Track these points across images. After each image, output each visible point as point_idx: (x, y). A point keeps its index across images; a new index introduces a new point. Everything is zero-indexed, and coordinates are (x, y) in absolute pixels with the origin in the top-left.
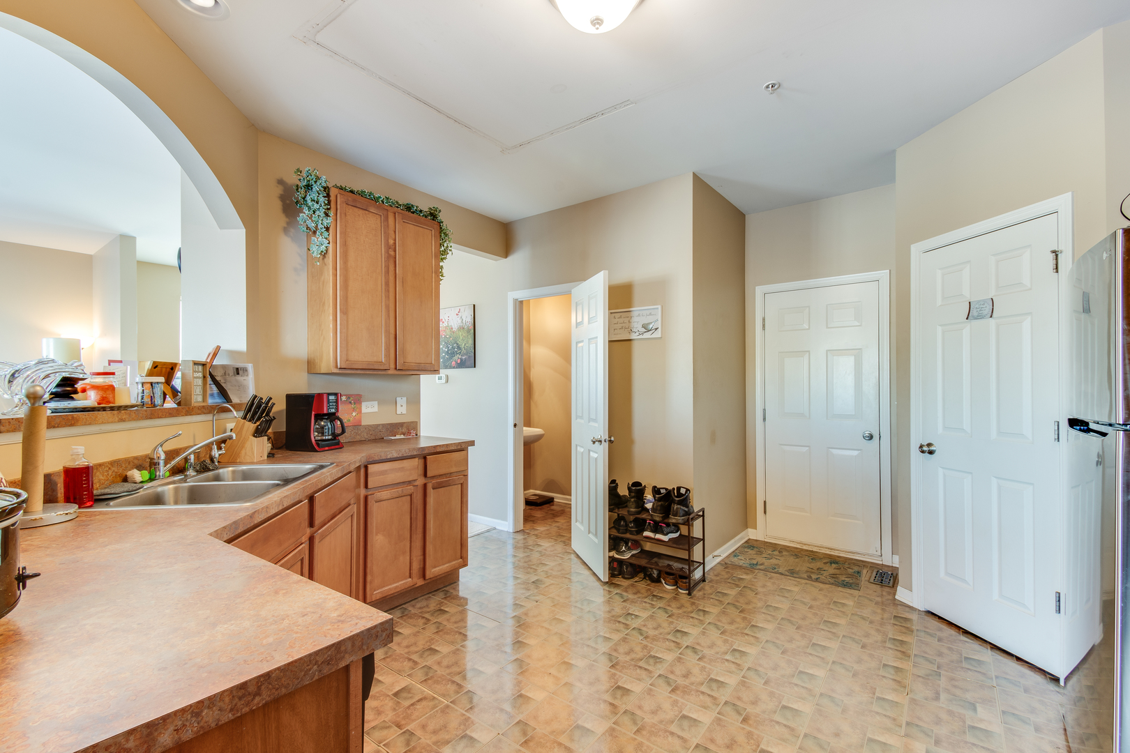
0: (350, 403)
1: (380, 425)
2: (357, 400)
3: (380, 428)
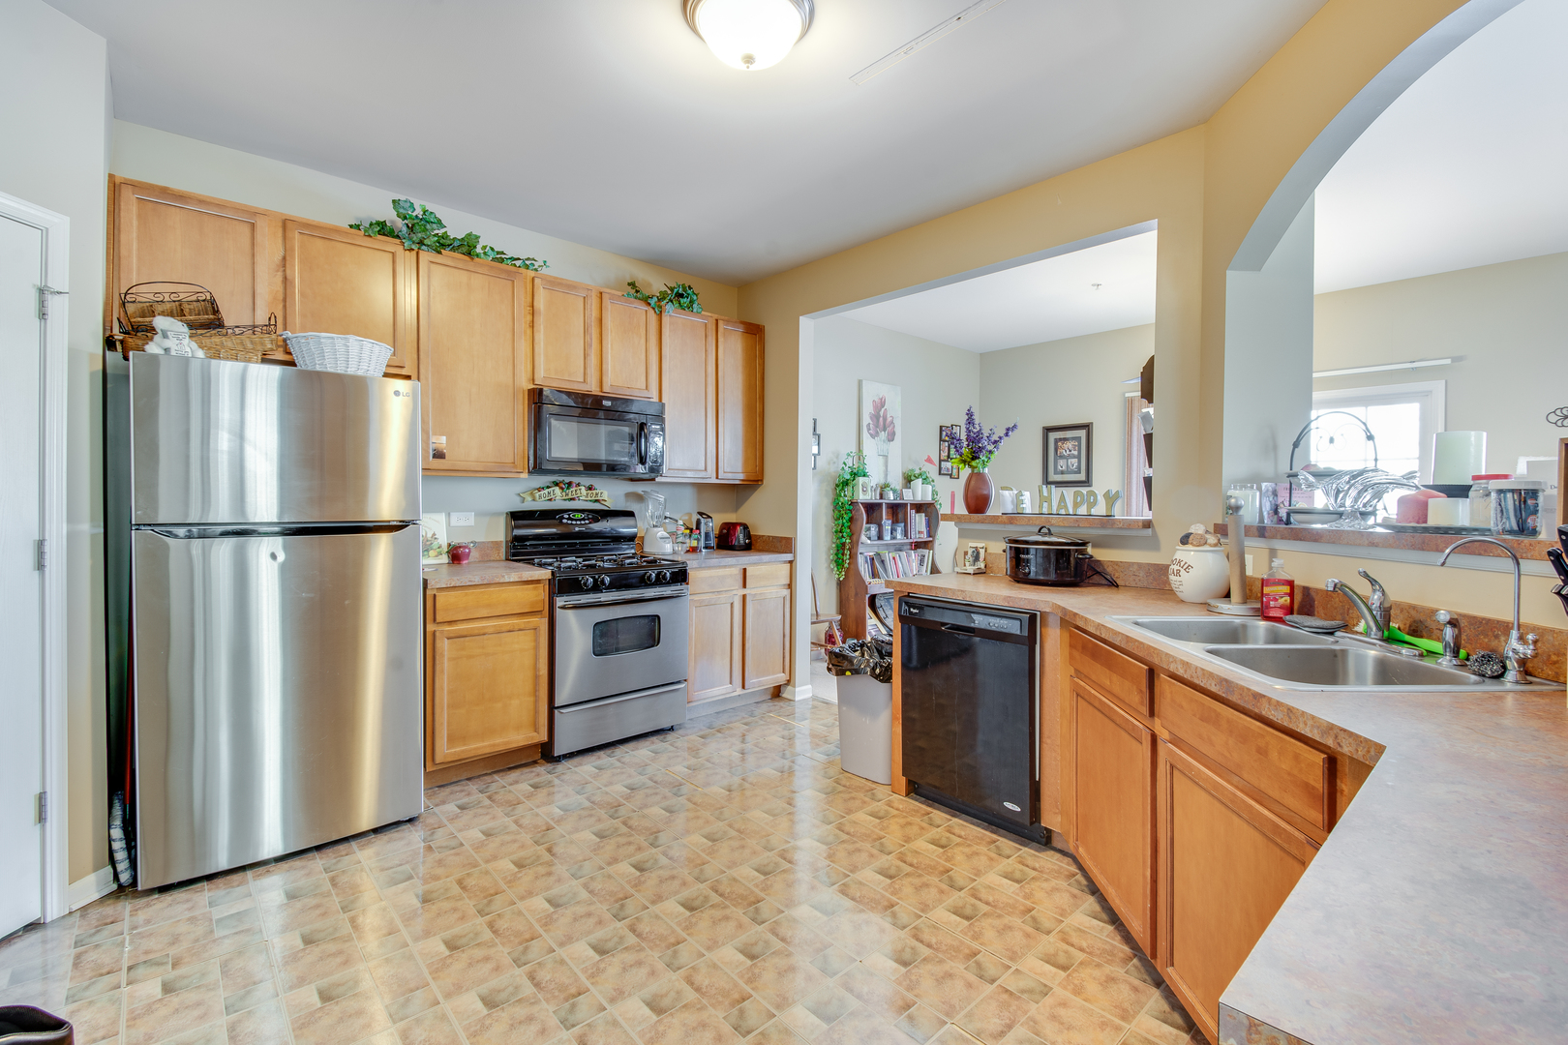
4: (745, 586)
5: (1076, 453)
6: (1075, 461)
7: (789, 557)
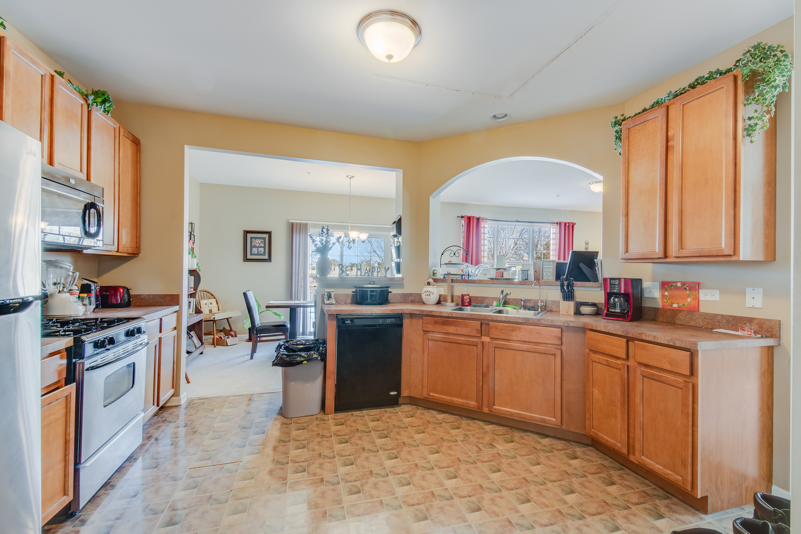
0: (686, 289)
1: (718, 315)
2: (694, 287)
3: (719, 318)
4: (161, 331)
5: (263, 245)
6: (262, 249)
7: (177, 308)
